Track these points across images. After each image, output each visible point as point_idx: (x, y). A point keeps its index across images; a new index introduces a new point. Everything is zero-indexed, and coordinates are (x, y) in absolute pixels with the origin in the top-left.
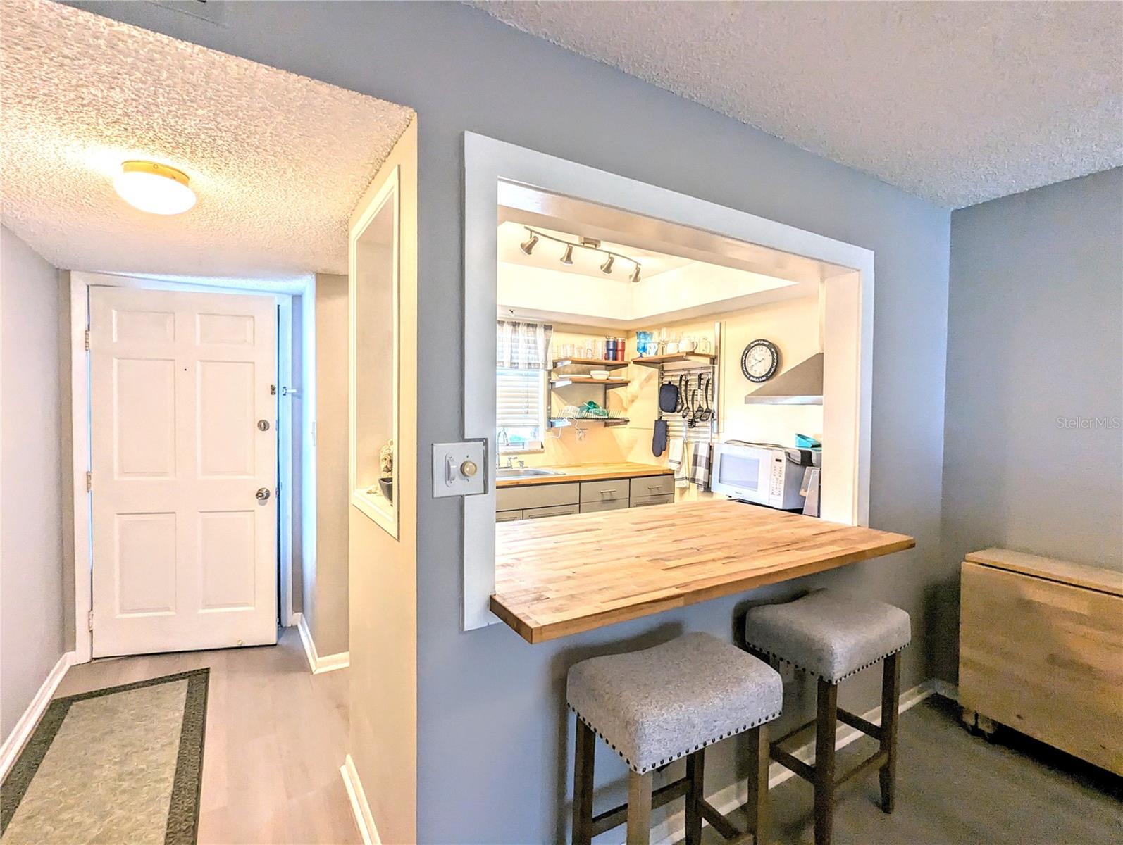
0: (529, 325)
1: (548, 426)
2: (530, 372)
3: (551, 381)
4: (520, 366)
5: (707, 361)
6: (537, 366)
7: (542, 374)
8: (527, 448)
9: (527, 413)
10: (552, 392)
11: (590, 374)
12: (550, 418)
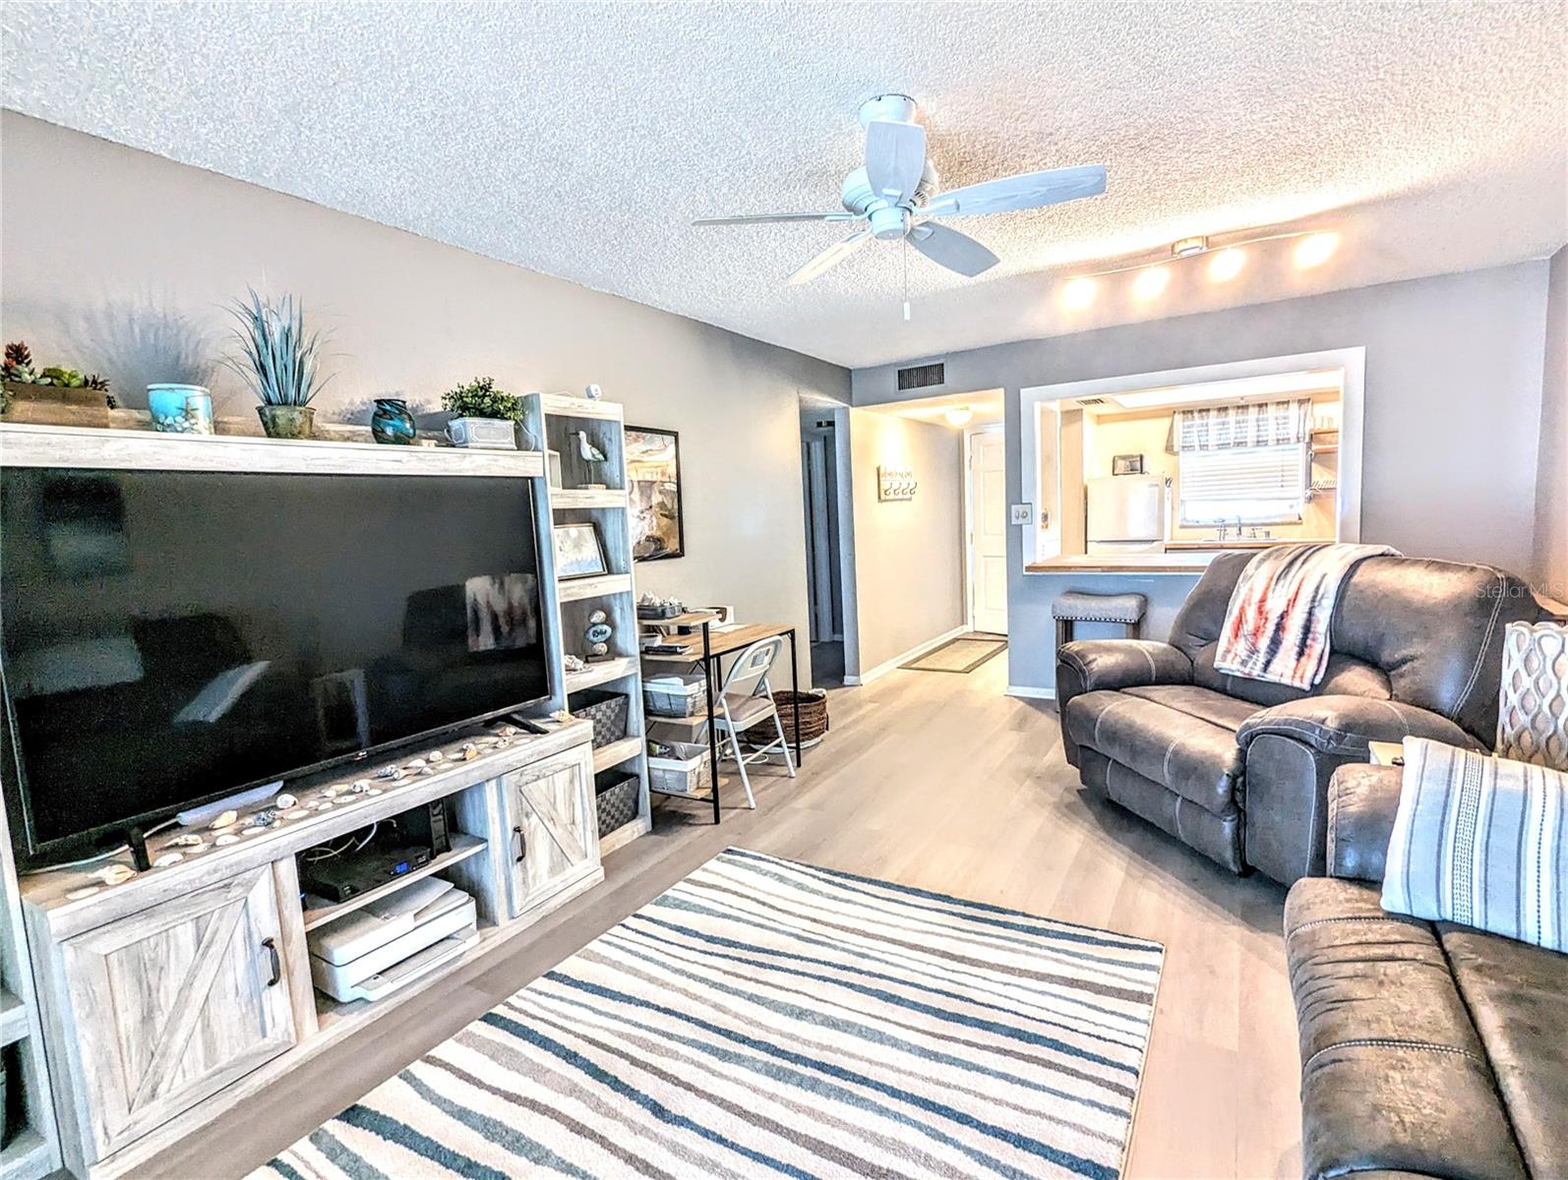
0: (1278, 403)
2: (1280, 447)
3: (1310, 453)
4: (1269, 443)
6: (1288, 440)
7: (1300, 448)
8: (1280, 520)
9: (1282, 487)
10: (1313, 464)
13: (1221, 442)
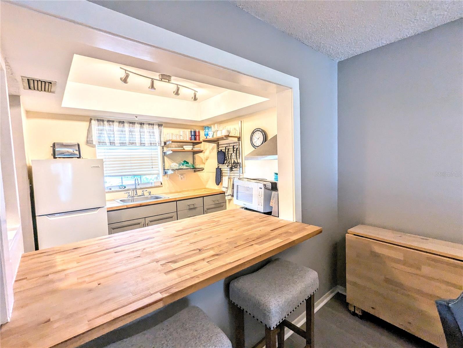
1: (164, 173)
3: (164, 152)
5: (236, 140)
6: (155, 144)
7: (159, 149)
8: (153, 185)
9: (152, 168)
10: (165, 157)
11: (183, 147)
12: (164, 170)
13: (122, 142)
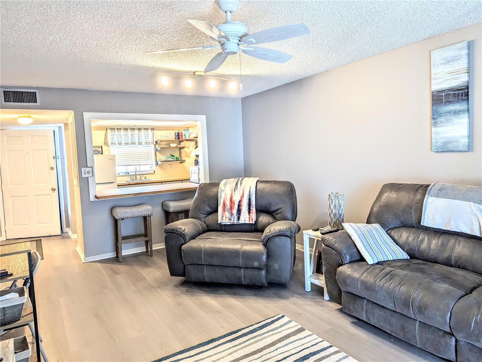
0: (145, 129)
1: (156, 164)
3: (156, 148)
4: (143, 144)
7: (153, 146)
8: (148, 173)
9: (148, 160)
10: (157, 152)
11: (169, 145)
12: (156, 161)
13: (126, 142)
